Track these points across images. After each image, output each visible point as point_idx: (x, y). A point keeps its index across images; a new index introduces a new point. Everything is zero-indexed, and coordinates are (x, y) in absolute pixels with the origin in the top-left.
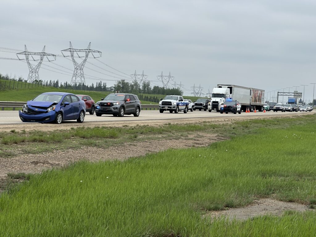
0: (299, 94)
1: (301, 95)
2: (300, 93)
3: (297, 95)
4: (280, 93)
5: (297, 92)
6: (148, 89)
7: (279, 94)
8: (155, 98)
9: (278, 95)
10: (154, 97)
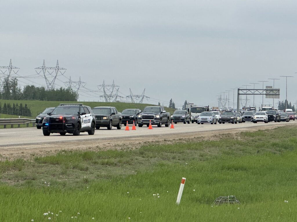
0: (275, 92)
1: (278, 93)
2: (276, 90)
3: (271, 93)
4: (241, 90)
5: (270, 89)
6: (14, 91)
7: (241, 92)
8: (24, 106)
9: (239, 94)
10: (21, 105)
